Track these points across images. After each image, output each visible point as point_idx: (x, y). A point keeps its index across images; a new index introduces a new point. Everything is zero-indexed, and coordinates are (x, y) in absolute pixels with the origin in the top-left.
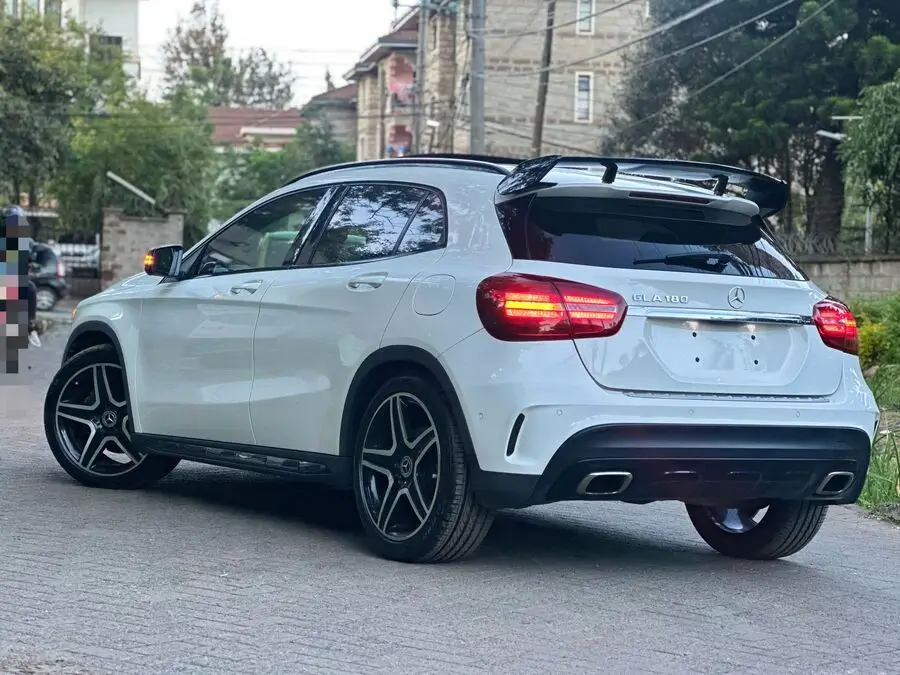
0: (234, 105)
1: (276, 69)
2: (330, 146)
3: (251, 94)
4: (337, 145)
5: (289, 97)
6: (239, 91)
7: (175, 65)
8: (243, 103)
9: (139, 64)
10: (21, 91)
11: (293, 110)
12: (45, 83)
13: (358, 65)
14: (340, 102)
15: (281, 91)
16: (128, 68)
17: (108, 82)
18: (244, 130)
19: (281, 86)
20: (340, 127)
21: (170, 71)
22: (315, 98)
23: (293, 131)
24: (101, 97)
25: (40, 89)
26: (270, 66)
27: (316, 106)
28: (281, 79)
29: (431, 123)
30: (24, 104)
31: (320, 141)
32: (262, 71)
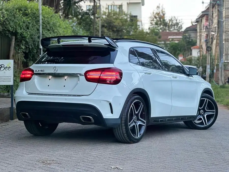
0: (167, 31)
1: (178, 21)
2: (190, 40)
3: (172, 28)
4: (192, 40)
5: (182, 28)
6: (169, 28)
7: (153, 22)
8: (170, 30)
9: (142, 22)
10: (111, 30)
11: (182, 31)
12: (116, 28)
13: (197, 19)
14: (193, 29)
15: (179, 27)
16: (139, 23)
17: (133, 27)
18: (169, 37)
19: (180, 25)
20: (193, 35)
21: (151, 23)
22: (187, 28)
23: (181, 37)
24: (132, 31)
25: (115, 29)
26: (177, 20)
27: (188, 30)
28: (179, 24)
29: (213, 33)
30: (111, 33)
31: (188, 39)
32: (175, 22)
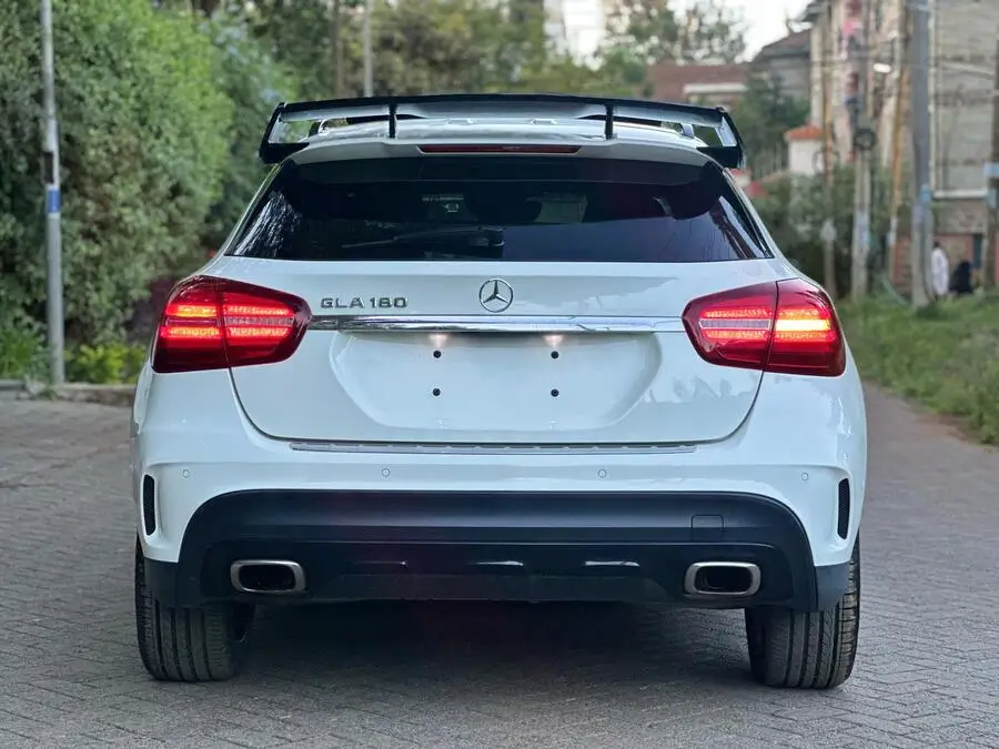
0: (681, 62)
1: (725, 18)
2: (781, 102)
3: (699, 48)
4: (789, 100)
5: (742, 47)
6: (686, 45)
7: (615, 21)
8: (689, 58)
9: (562, 22)
10: (422, 61)
11: (745, 63)
12: (446, 49)
13: (810, 6)
14: (792, 51)
15: (733, 42)
16: (549, 28)
17: (527, 45)
18: (689, 88)
19: (733, 36)
20: (790, 77)
21: (609, 28)
22: (766, 48)
23: (738, 87)
24: (517, 62)
25: (440, 56)
26: (720, 15)
27: (769, 55)
28: (732, 28)
29: (882, 68)
30: (424, 74)
31: (770, 98)
32: (711, 20)
